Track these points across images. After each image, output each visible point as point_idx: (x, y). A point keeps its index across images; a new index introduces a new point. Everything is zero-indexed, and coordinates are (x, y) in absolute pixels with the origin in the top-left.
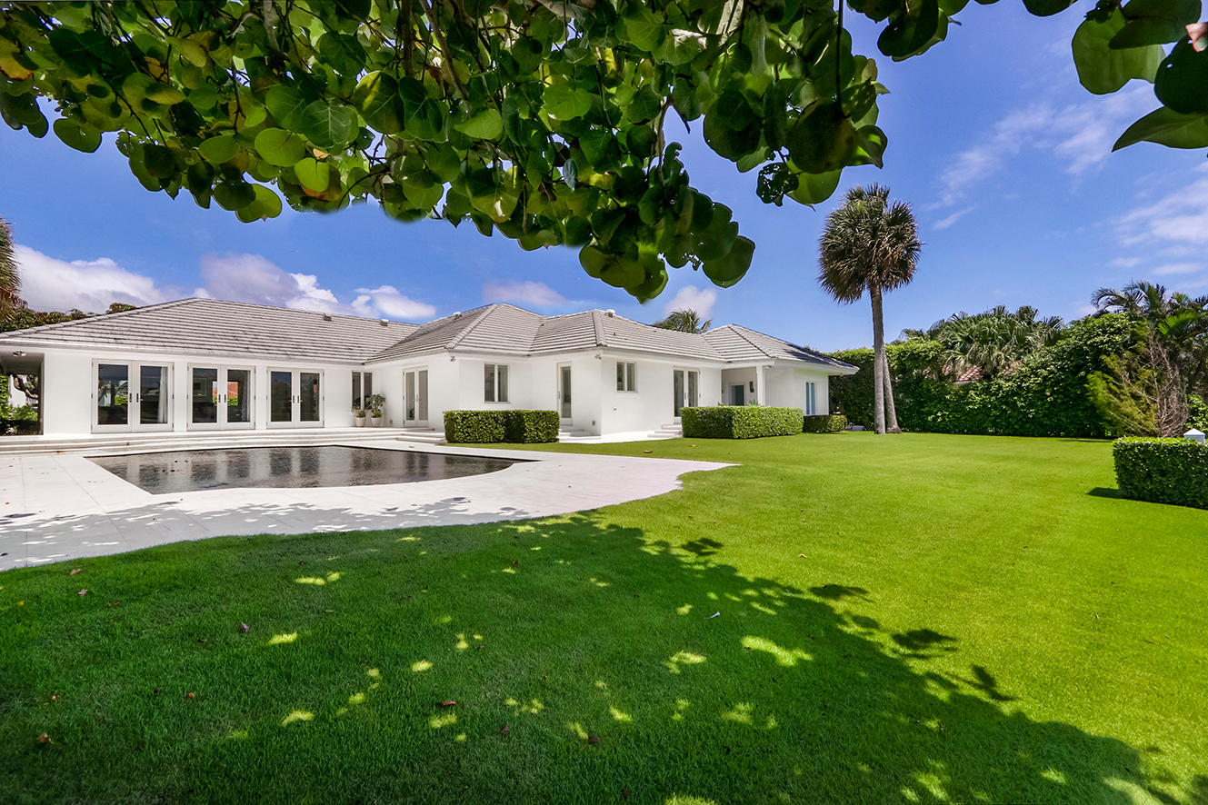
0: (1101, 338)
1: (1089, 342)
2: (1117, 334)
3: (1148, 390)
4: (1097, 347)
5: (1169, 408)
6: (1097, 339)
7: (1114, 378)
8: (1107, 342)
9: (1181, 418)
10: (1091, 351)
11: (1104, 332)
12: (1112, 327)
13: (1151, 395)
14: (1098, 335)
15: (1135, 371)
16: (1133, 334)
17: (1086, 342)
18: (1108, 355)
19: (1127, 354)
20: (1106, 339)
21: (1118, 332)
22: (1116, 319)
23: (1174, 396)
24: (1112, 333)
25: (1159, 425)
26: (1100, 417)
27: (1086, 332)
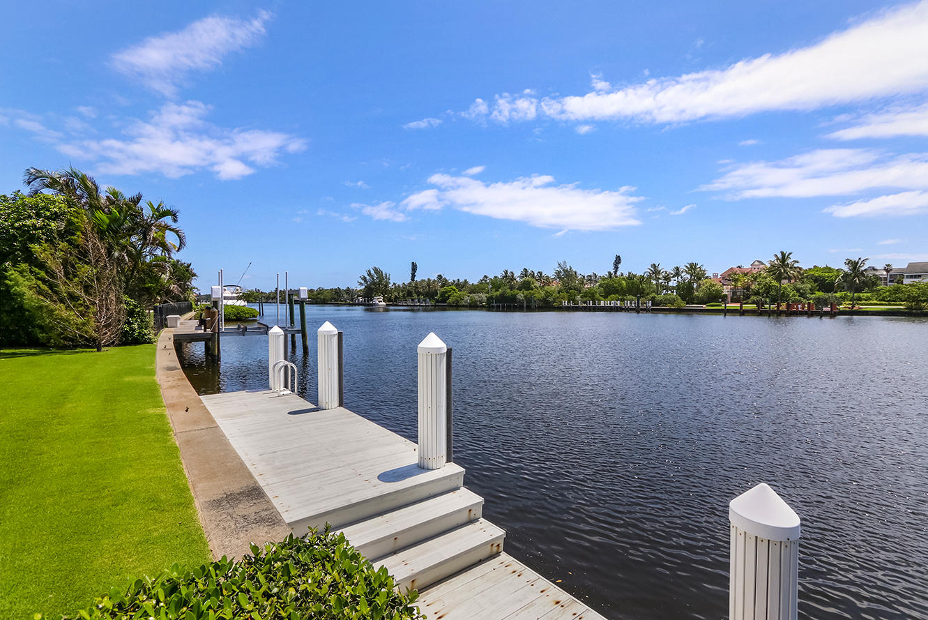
0: (34, 221)
1: (17, 225)
2: (54, 220)
3: (87, 288)
4: (28, 231)
5: (108, 309)
6: (29, 222)
7: (47, 273)
8: (41, 228)
9: (119, 321)
10: (21, 236)
11: (38, 215)
12: (48, 210)
13: (90, 295)
14: (30, 217)
15: (73, 267)
16: (70, 223)
17: (12, 225)
18: (40, 244)
19: (63, 245)
20: (39, 223)
21: (55, 217)
22: (54, 202)
23: (112, 296)
24: (48, 218)
25: (97, 330)
26: (30, 321)
27: (13, 212)
